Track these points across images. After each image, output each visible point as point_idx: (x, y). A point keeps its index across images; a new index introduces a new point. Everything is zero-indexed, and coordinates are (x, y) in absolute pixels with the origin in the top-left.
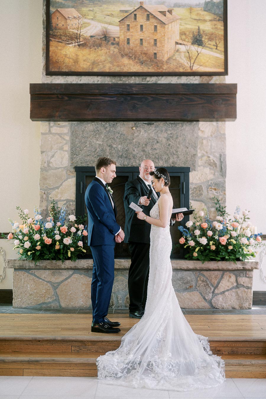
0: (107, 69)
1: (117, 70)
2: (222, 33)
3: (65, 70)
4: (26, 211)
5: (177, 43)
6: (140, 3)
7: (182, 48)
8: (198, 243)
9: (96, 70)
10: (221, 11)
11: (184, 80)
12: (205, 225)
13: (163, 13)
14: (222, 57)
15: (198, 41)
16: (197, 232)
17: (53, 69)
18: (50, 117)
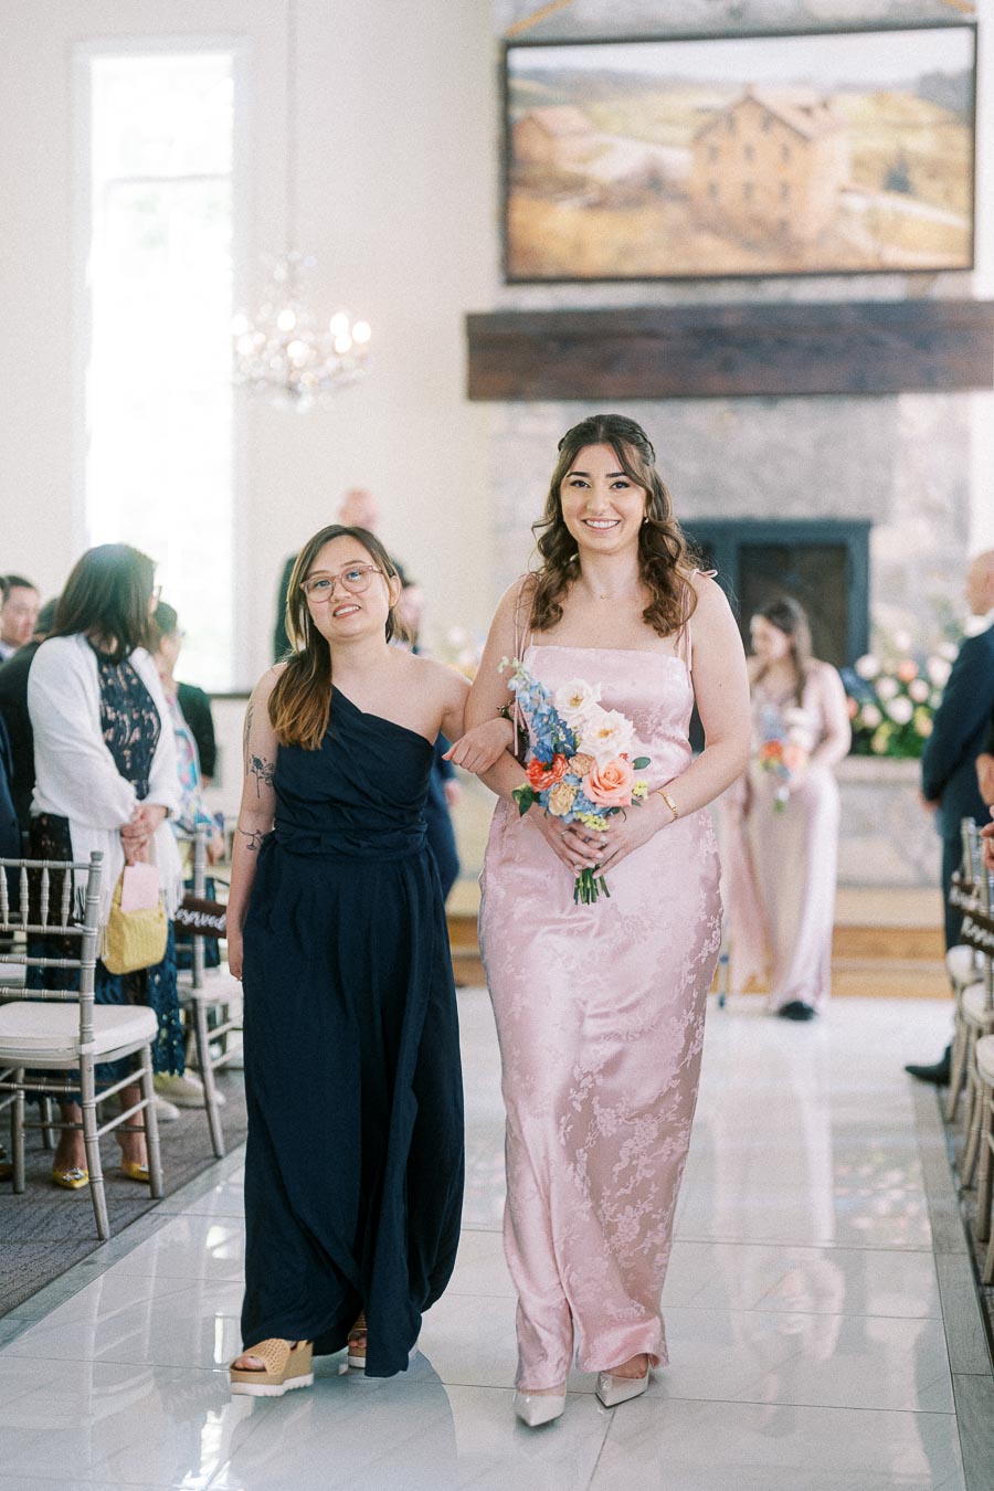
0: (660, 263)
1: (682, 266)
2: (962, 157)
3: (550, 270)
4: (456, 636)
5: (844, 190)
6: (749, 86)
7: (857, 203)
8: (885, 717)
9: (630, 268)
10: (961, 100)
11: (860, 290)
12: (908, 670)
13: (807, 111)
14: (959, 222)
15: (898, 182)
16: (887, 688)
17: (520, 270)
18: (513, 394)
